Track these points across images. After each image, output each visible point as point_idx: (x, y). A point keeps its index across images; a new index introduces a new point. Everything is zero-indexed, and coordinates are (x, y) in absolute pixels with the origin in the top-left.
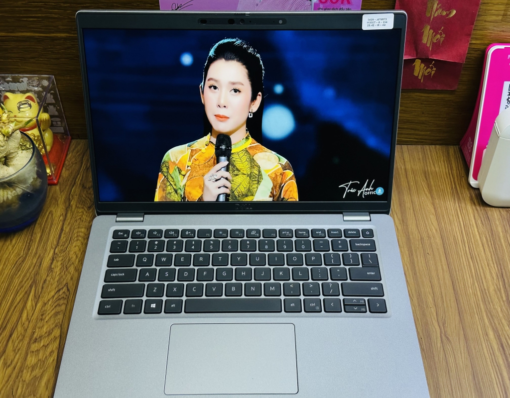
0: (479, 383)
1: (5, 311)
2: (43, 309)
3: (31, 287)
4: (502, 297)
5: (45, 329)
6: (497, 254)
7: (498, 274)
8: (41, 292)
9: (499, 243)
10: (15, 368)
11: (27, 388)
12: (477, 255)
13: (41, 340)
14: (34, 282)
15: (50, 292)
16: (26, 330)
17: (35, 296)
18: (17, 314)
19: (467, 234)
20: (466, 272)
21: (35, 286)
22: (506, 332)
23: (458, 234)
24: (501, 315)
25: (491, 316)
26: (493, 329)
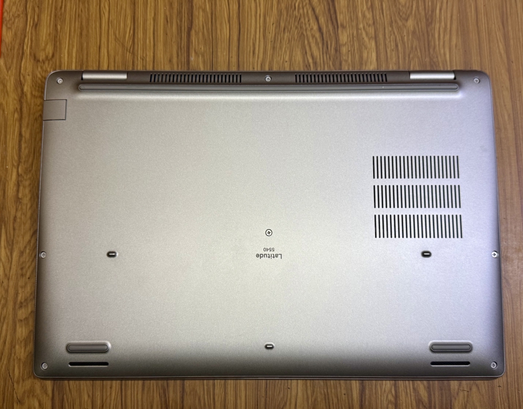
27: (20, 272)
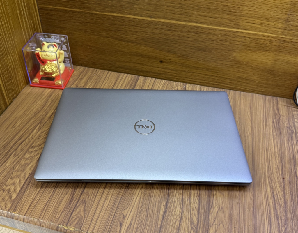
0: (256, 213)
1: (23, 132)
2: (41, 134)
3: (38, 124)
4: (279, 172)
5: (38, 143)
6: (281, 151)
7: (280, 160)
8: (42, 127)
9: (284, 145)
10: (18, 157)
11: (21, 168)
12: (270, 149)
13: (35, 148)
14: (41, 122)
15: (47, 127)
16: (29, 142)
17: (39, 128)
18: (28, 134)
19: (267, 138)
20: (261, 156)
21: (41, 124)
22: (278, 190)
23: (262, 137)
24: (276, 181)
25: (271, 180)
26: (270, 187)
27: (38, 137)
